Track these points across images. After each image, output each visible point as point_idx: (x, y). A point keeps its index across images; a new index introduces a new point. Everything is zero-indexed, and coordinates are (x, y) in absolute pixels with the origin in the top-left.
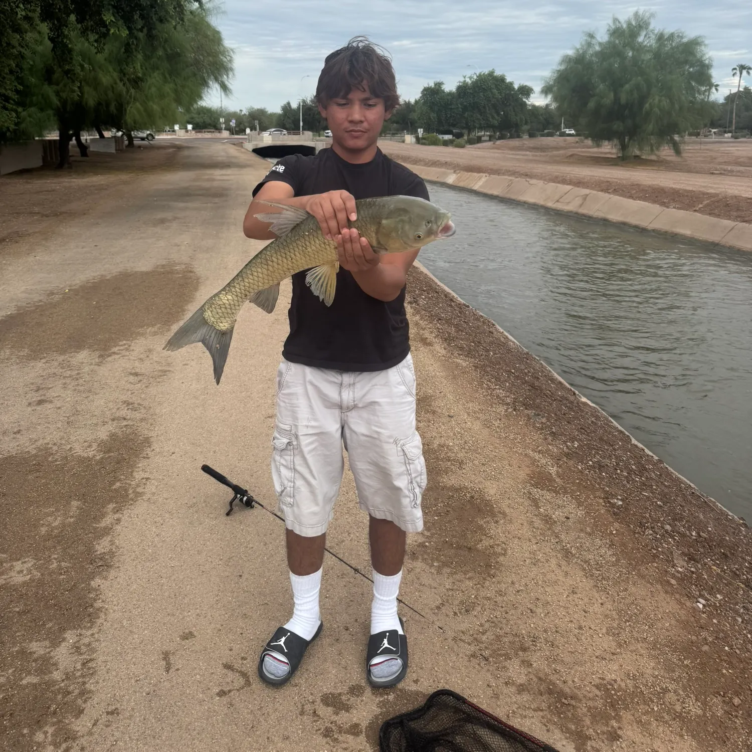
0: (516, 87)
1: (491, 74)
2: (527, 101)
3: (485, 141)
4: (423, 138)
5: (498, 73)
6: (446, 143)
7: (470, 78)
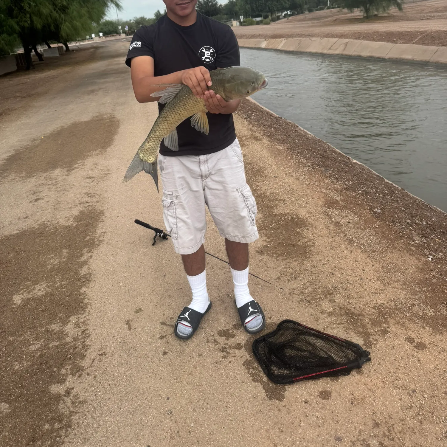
3: (282, 19)
4: (244, 22)
6: (258, 23)
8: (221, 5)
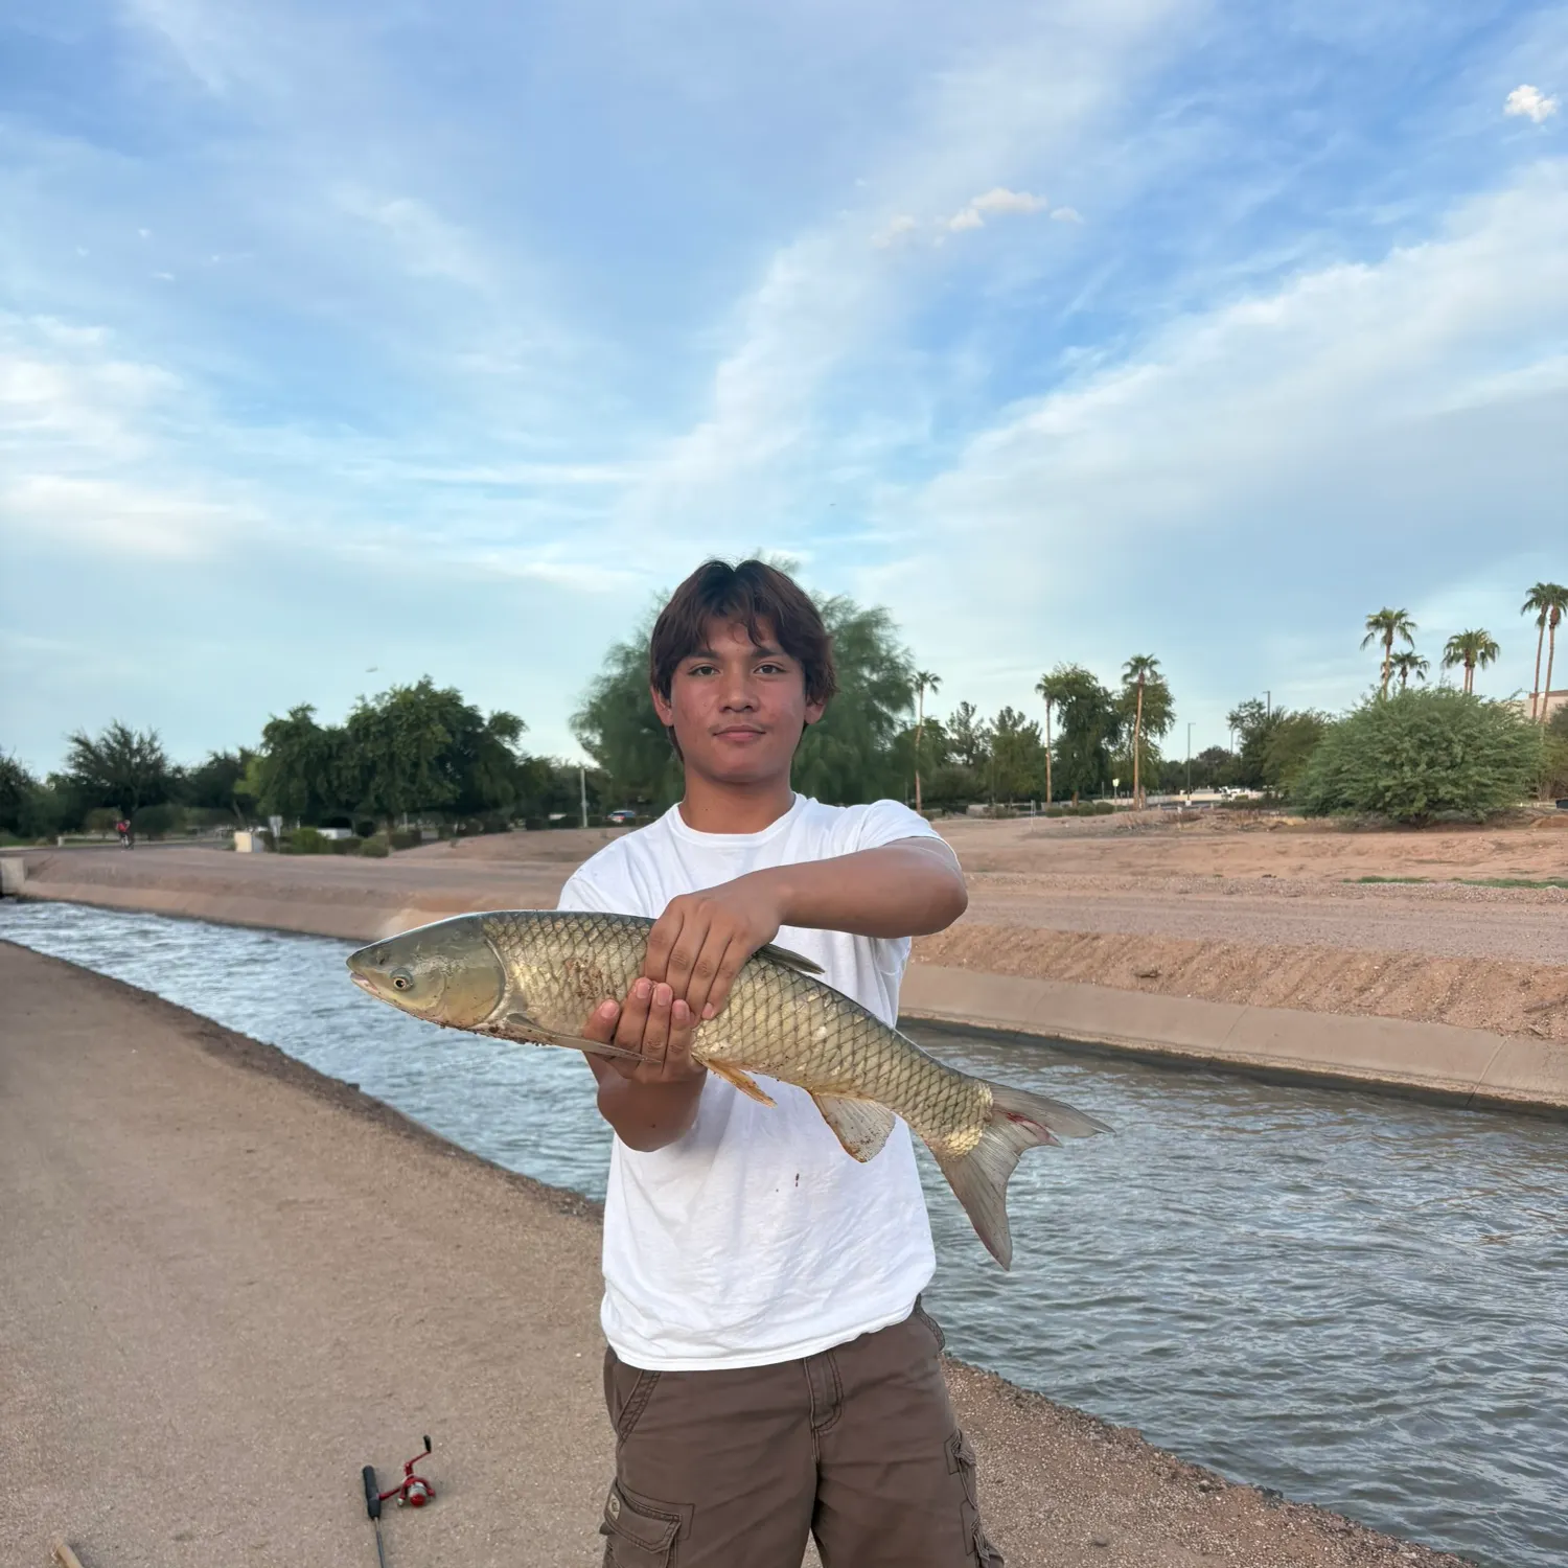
0: (486, 714)
1: (424, 687)
2: (513, 749)
3: (431, 841)
4: (283, 839)
5: (438, 686)
6: (339, 848)
7: (378, 698)
8: (178, 770)
